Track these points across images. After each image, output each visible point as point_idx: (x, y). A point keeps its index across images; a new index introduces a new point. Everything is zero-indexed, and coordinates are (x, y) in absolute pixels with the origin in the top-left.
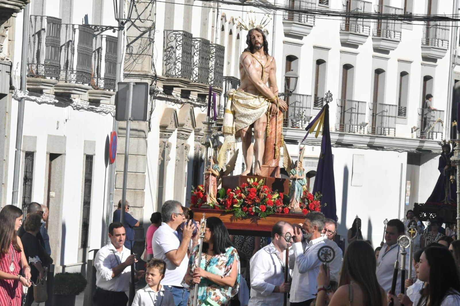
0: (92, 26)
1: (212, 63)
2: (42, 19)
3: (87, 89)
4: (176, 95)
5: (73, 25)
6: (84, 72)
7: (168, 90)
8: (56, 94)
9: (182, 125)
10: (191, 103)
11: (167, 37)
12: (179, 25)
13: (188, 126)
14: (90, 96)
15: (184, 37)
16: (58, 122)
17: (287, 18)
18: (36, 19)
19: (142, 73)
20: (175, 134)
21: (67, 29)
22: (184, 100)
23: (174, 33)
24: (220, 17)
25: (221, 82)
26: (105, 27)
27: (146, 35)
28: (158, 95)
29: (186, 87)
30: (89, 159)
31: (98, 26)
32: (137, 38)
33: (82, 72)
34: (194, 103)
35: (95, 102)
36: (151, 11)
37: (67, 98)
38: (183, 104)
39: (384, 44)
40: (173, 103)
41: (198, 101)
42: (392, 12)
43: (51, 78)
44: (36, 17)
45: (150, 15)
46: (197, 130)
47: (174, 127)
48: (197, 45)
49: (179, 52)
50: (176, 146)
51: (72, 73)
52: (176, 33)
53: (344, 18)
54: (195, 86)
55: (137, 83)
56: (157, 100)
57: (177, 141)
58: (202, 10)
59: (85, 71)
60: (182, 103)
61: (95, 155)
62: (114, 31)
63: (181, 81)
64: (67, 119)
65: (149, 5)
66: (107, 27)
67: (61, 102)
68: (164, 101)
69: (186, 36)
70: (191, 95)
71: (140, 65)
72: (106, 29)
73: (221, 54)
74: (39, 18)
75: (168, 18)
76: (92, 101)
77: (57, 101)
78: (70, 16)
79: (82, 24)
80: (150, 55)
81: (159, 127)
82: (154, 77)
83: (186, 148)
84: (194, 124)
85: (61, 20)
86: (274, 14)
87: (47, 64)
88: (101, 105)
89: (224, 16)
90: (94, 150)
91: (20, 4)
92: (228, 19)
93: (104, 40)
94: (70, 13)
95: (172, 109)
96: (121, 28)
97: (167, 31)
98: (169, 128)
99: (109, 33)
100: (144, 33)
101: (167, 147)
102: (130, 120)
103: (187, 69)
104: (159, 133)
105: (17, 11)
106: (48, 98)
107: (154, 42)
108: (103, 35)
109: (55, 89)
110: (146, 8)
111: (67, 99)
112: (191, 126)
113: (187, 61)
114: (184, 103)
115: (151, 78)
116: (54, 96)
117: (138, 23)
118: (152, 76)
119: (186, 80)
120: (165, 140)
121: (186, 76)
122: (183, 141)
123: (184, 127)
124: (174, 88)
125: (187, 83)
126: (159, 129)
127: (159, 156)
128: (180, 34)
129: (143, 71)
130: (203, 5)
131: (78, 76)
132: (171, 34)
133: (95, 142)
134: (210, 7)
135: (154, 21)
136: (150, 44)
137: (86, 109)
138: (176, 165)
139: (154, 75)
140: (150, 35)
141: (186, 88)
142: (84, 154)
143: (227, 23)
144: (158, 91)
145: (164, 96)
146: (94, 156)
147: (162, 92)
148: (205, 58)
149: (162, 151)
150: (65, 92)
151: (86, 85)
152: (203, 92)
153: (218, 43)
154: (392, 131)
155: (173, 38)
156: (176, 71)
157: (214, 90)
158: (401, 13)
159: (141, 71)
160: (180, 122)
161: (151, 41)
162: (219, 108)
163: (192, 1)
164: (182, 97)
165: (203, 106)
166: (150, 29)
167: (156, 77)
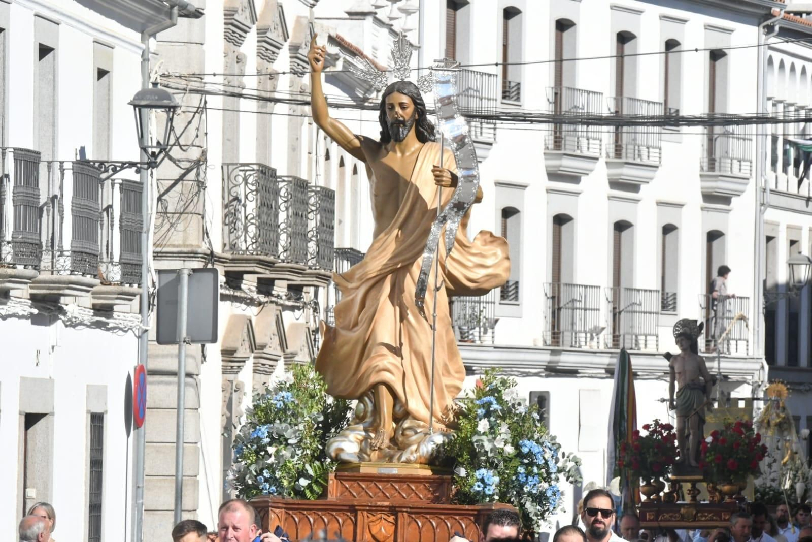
0: (95, 162)
1: (312, 223)
2: (3, 154)
3: (92, 286)
4: (249, 289)
5: (62, 163)
6: (86, 253)
8: (34, 298)
9: (263, 347)
10: (276, 304)
11: (229, 177)
12: (248, 154)
13: (273, 348)
14: (94, 298)
15: (261, 175)
16: (38, 353)
19: (185, 250)
20: (249, 365)
21: (49, 172)
22: (263, 298)
23: (242, 168)
25: (330, 260)
26: (120, 164)
27: (192, 175)
29: (268, 272)
30: (97, 420)
31: (107, 162)
32: (176, 182)
33: (82, 252)
34: (281, 302)
35: (104, 310)
36: (198, 129)
37: (54, 304)
38: (262, 306)
39: (629, 173)
40: (243, 306)
41: (289, 299)
42: (643, 111)
43: (25, 268)
45: (197, 136)
46: (290, 355)
47: (248, 350)
48: (285, 189)
49: (251, 207)
50: (252, 389)
51: (61, 255)
52: (246, 168)
53: (551, 126)
54: (282, 269)
57: (254, 378)
58: (290, 121)
59: (88, 251)
60: (260, 304)
61: (106, 412)
62: (138, 171)
63: (257, 261)
64: (55, 344)
65: (194, 116)
66: (124, 163)
67: (43, 313)
68: (229, 303)
69: (265, 174)
70: (275, 288)
71: (181, 234)
72: (122, 168)
73: (328, 205)
75: (229, 140)
76: (98, 307)
77: (36, 311)
78: (54, 145)
79: (74, 160)
80: (199, 214)
81: (220, 352)
82: (207, 255)
84: (283, 344)
85: (39, 153)
87: (17, 240)
88: (115, 315)
90: (106, 404)
93: (117, 188)
94: (53, 139)
95: (244, 316)
96: (151, 164)
97: (228, 165)
98: (239, 354)
99: (130, 174)
100: (188, 171)
101: (236, 391)
102: (184, 342)
103: (269, 238)
104: (221, 363)
106: (18, 305)
107: (206, 187)
108: (114, 180)
109: (31, 288)
110: (190, 123)
111: (54, 306)
112: (279, 348)
113: (269, 222)
114: (264, 303)
115: (202, 258)
116: (30, 302)
117: (175, 152)
118: (205, 254)
119: (268, 258)
120: (231, 377)
121: (267, 252)
122: (263, 378)
123: (265, 351)
124: (245, 276)
125: (269, 265)
126: (220, 357)
127: (222, 410)
128: (253, 170)
129: (187, 246)
130: (291, 112)
131: (74, 262)
132: (237, 170)
133: (106, 387)
134: (304, 115)
135: (205, 147)
136: (199, 191)
137: (89, 324)
139: (209, 252)
140: (198, 175)
141: (268, 274)
142: (88, 412)
145: (227, 292)
146: (105, 416)
147: (223, 284)
148: (299, 216)
149: (227, 400)
150: (50, 294)
151: (88, 279)
152: (298, 280)
153: (321, 183)
154: (651, 340)
155: (240, 179)
156: (246, 243)
157: (319, 276)
158: (658, 111)
159: (185, 246)
160: (259, 340)
161: (201, 185)
162: (327, 310)
163: (270, 104)
164: (259, 292)
165: (299, 308)
166: (198, 163)
167: (211, 255)
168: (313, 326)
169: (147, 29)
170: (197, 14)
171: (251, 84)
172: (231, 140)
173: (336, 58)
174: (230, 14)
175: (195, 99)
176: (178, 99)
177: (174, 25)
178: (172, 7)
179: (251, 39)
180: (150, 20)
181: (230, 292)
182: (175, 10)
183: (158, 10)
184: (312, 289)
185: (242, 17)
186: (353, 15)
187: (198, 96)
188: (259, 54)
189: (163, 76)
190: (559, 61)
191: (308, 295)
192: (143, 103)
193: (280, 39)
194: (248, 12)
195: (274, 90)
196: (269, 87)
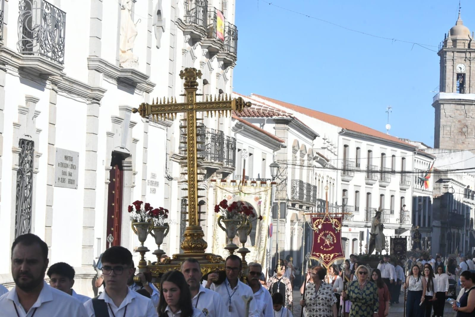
0: (261, 179)
1: (312, 193)
4: (297, 207)
5: (254, 179)
7: (293, 205)
9: (300, 220)
10: (303, 211)
11: (293, 183)
12: (297, 178)
13: (302, 220)
15: (300, 182)
17: (342, 173)
18: (238, 177)
22: (300, 209)
24: (314, 174)
25: (316, 201)
27: (284, 182)
28: (290, 208)
31: (264, 179)
32: (280, 184)
36: (285, 172)
39: (383, 184)
40: (296, 211)
41: (306, 210)
42: (387, 170)
44: (238, 176)
45: (285, 174)
47: (296, 221)
48: (305, 185)
49: (298, 189)
50: (297, 229)
52: (296, 181)
53: (367, 173)
54: (305, 203)
55: (281, 203)
56: (289, 210)
57: (298, 227)
58: (307, 171)
60: (299, 211)
62: (271, 181)
63: (299, 201)
65: (285, 169)
66: (268, 179)
68: (292, 210)
70: (303, 207)
71: (281, 195)
73: (315, 190)
74: (239, 176)
79: (257, 178)
80: (286, 191)
81: (290, 221)
83: (301, 230)
85: (248, 177)
86: (337, 172)
89: (316, 173)
91: (231, 171)
92: (318, 175)
94: (252, 174)
95: (295, 213)
96: (273, 179)
97: (293, 180)
98: (294, 221)
100: (283, 181)
101: (294, 230)
103: (301, 196)
104: (290, 223)
105: (230, 174)
113: (301, 193)
117: (280, 177)
119: (301, 201)
120: (293, 227)
121: (301, 199)
124: (296, 204)
125: (301, 202)
127: (290, 234)
128: (298, 181)
130: (307, 169)
134: (310, 170)
135: (287, 176)
136: (285, 186)
138: (298, 237)
140: (285, 182)
141: (301, 204)
143: (317, 176)
144: (289, 206)
147: (291, 206)
148: (309, 191)
149: (291, 231)
152: (308, 206)
153: (314, 185)
154: (388, 221)
155: (295, 183)
156: (297, 197)
158: (390, 170)
159: (282, 197)
160: (299, 218)
161: (286, 184)
163: (302, 167)
165: (308, 212)
166: (285, 179)
167: (288, 200)
169: (275, 150)
170: (285, 147)
171: (298, 162)
172: (293, 174)
173: (318, 157)
174: (293, 147)
175: (285, 166)
176: (280, 165)
177: (280, 149)
178: (280, 145)
179: (298, 153)
180: (275, 148)
181: (292, 208)
182: (280, 146)
183: (277, 146)
184: (312, 208)
185: (296, 148)
186: (323, 148)
187: (286, 165)
188: (300, 156)
189: (278, 160)
190: (369, 158)
192: (272, 166)
193: (305, 153)
194: (298, 147)
195: (303, 164)
196: (302, 163)
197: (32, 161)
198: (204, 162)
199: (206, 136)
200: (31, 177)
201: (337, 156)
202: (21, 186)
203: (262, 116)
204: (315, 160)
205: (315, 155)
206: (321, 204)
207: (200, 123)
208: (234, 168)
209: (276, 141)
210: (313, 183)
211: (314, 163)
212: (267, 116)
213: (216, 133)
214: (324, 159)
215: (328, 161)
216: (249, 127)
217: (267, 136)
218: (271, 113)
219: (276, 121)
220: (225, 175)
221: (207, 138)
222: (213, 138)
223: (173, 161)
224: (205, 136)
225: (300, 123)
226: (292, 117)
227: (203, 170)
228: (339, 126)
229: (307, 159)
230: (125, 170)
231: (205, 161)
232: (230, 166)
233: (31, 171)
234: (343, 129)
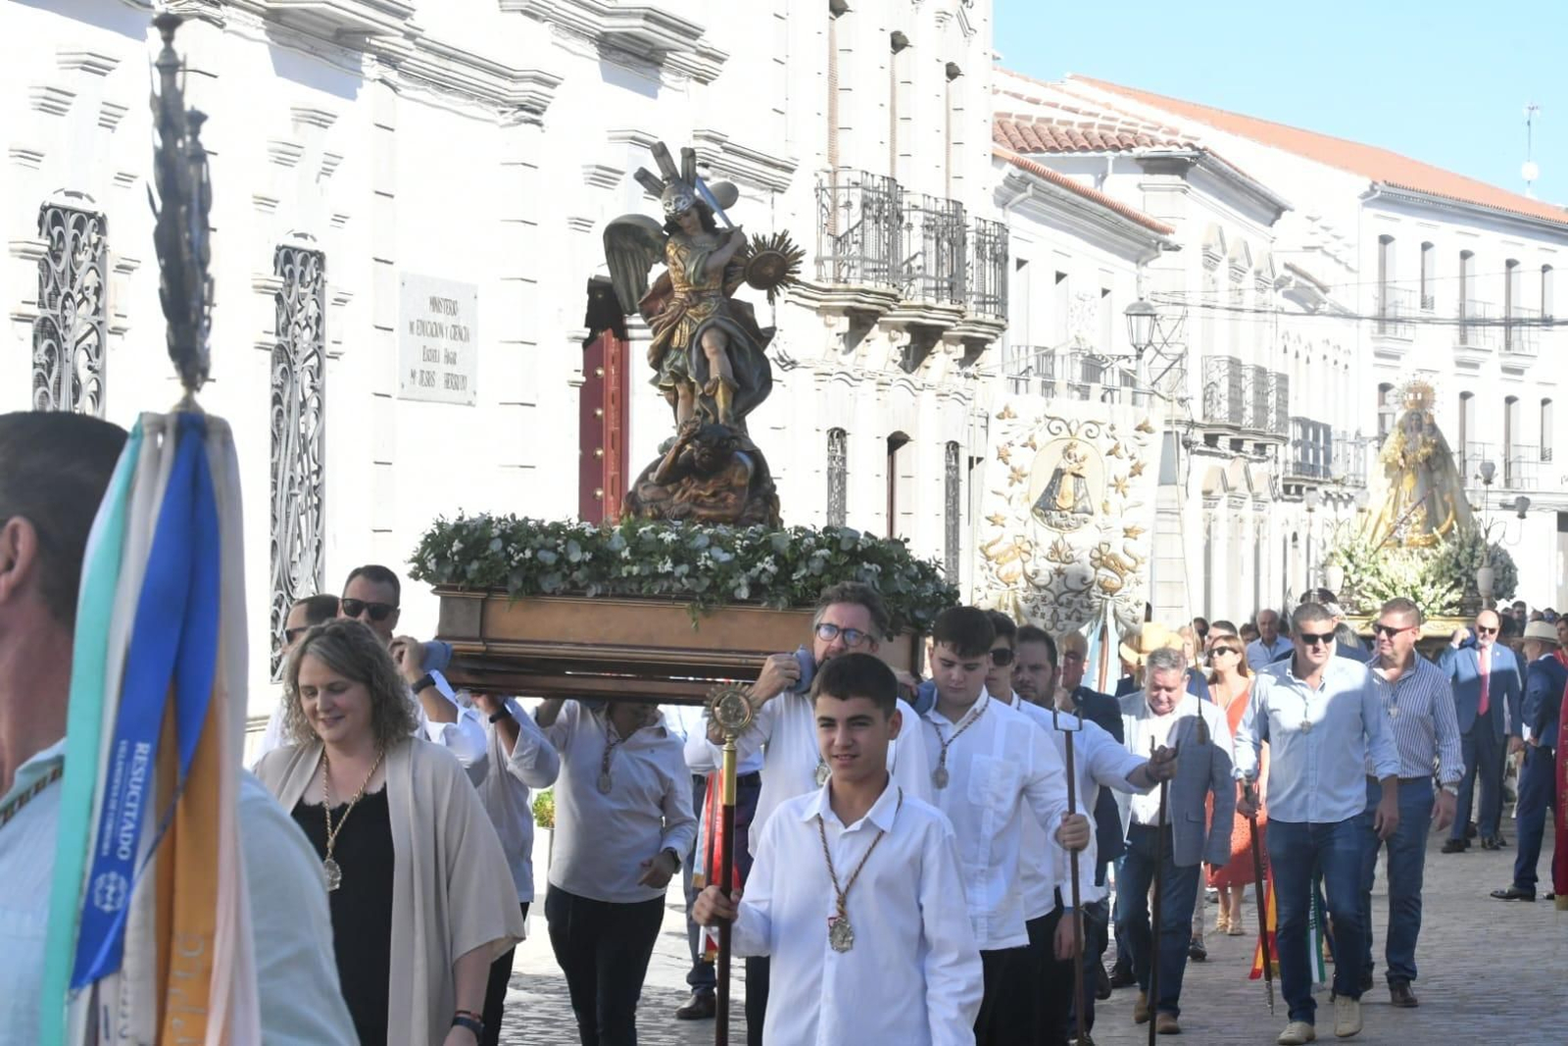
0: (1099, 356)
1: (1272, 400)
2: (1027, 350)
4: (1223, 447)
7: (1211, 440)
9: (1233, 489)
10: (1245, 457)
11: (1206, 366)
12: (1223, 350)
13: (1242, 489)
15: (1230, 364)
17: (1376, 330)
18: (1019, 352)
20: (1224, 502)
21: (1062, 362)
22: (1233, 453)
23: (1216, 359)
24: (1280, 335)
25: (1286, 426)
26: (1117, 357)
27: (1177, 365)
28: (1197, 448)
29: (1236, 434)
31: (1107, 356)
32: (1167, 370)
34: (1249, 456)
36: (1181, 332)
38: (1233, 460)
39: (1515, 362)
40: (1218, 459)
41: (1255, 454)
42: (1525, 315)
44: (1019, 347)
45: (1181, 337)
46: (1256, 495)
47: (1222, 491)
48: (1250, 374)
49: (1224, 388)
50: (1226, 519)
52: (1219, 359)
53: (1458, 327)
54: (1247, 432)
56: (1195, 456)
57: (1227, 512)
58: (1255, 325)
60: (1232, 458)
62: (1130, 361)
63: (1229, 427)
65: (1178, 323)
66: (1119, 356)
68: (1206, 457)
69: (1233, 363)
70: (1244, 446)
72: (1118, 359)
73: (1284, 387)
74: (1023, 350)
75: (1206, 338)
81: (1201, 493)
82: (1189, 423)
83: (1241, 521)
84: (1250, 486)
85: (1054, 350)
86: (1358, 327)
89: (1286, 333)
91: (995, 332)
92: (1293, 336)
93: (1117, 374)
95: (1219, 467)
96: (1139, 357)
97: (1206, 357)
98: (1215, 494)
99: (1124, 364)
100: (1175, 361)
101: (1213, 521)
103: (1236, 411)
104: (1202, 501)
105: (987, 341)
107: (1188, 374)
108: (1114, 368)
112: (1247, 489)
113: (1236, 398)
114: (1235, 457)
115: (1185, 424)
117: (1163, 349)
118: (1187, 422)
119: (1236, 425)
120: (1210, 510)
121: (1235, 420)
122: (1235, 511)
123: (1236, 491)
125: (1237, 429)
126: (1201, 496)
127: (1203, 534)
128: (1224, 361)
129: (1174, 416)
130: (1255, 319)
132: (1212, 361)
134: (1265, 321)
135: (1187, 345)
136: (1181, 377)
138: (1228, 545)
139: (1190, 420)
140: (1181, 365)
141: (1236, 436)
143: (1291, 342)
144: (1197, 443)
145: (1206, 449)
147: (1202, 444)
148: (1261, 394)
149: (1206, 527)
152: (1261, 440)
153: (1280, 370)
154: (1533, 483)
155: (1214, 367)
156: (1222, 413)
157: (1277, 437)
158: (1537, 315)
160: (1230, 484)
161: (1184, 372)
162: (1286, 462)
163: (1239, 313)
164: (1232, 448)
165: (1263, 461)
166: (1181, 356)
167: (1192, 422)
168: (1274, 474)
169: (1139, 260)
170: (1177, 248)
171: (1224, 299)
172: (1208, 338)
173: (1289, 279)
174: (1206, 248)
175: (1179, 310)
176: (1160, 310)
177: (1158, 256)
178: (1158, 243)
179: (1223, 267)
180: (1143, 253)
181: (1208, 449)
183: (1148, 246)
184: (1273, 447)
185: (1216, 251)
186: (1306, 248)
187: (1182, 308)
188: (1230, 277)
189: (1153, 293)
190: (1463, 277)
191: (1270, 451)
192: (1133, 312)
193: (1246, 266)
194: (1220, 247)
195: (1241, 303)
196: (1238, 301)
197: (319, 319)
198: (900, 307)
199: (906, 221)
200: (316, 373)
201: (1358, 272)
202: (285, 401)
203: (1099, 148)
204: (1280, 292)
205: (1281, 272)
206: (1305, 434)
207: (884, 177)
208: (1001, 322)
209: (1144, 229)
210: (1275, 365)
211: (1277, 299)
212: (1116, 148)
213: (939, 209)
214: (1311, 285)
215: (1325, 290)
216: (1051, 186)
217: (1114, 214)
218: (1129, 138)
219: (1145, 162)
220: (974, 347)
221: (910, 226)
222: (927, 227)
223: (798, 304)
224: (901, 219)
225: (1226, 166)
226: (1198, 149)
227: (898, 331)
228: (1360, 172)
229: (1253, 286)
230: (633, 339)
231: (902, 303)
232: (990, 318)
233: (317, 352)
234: (1375, 183)
